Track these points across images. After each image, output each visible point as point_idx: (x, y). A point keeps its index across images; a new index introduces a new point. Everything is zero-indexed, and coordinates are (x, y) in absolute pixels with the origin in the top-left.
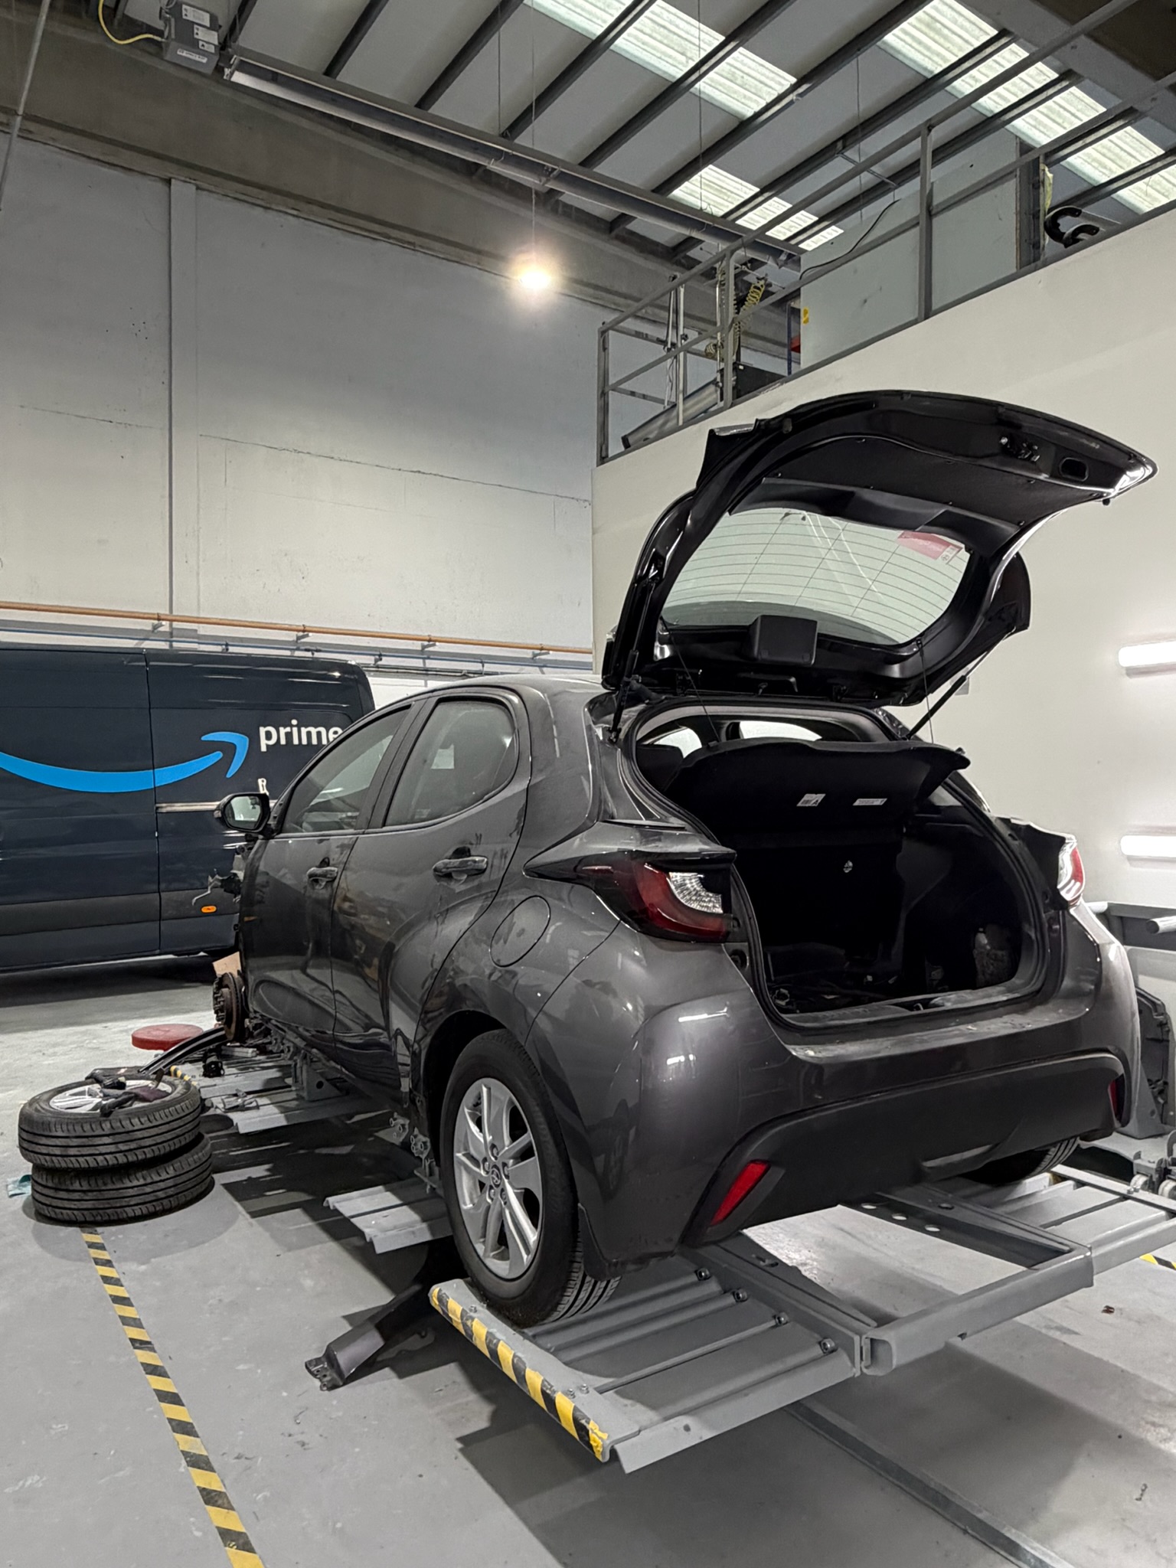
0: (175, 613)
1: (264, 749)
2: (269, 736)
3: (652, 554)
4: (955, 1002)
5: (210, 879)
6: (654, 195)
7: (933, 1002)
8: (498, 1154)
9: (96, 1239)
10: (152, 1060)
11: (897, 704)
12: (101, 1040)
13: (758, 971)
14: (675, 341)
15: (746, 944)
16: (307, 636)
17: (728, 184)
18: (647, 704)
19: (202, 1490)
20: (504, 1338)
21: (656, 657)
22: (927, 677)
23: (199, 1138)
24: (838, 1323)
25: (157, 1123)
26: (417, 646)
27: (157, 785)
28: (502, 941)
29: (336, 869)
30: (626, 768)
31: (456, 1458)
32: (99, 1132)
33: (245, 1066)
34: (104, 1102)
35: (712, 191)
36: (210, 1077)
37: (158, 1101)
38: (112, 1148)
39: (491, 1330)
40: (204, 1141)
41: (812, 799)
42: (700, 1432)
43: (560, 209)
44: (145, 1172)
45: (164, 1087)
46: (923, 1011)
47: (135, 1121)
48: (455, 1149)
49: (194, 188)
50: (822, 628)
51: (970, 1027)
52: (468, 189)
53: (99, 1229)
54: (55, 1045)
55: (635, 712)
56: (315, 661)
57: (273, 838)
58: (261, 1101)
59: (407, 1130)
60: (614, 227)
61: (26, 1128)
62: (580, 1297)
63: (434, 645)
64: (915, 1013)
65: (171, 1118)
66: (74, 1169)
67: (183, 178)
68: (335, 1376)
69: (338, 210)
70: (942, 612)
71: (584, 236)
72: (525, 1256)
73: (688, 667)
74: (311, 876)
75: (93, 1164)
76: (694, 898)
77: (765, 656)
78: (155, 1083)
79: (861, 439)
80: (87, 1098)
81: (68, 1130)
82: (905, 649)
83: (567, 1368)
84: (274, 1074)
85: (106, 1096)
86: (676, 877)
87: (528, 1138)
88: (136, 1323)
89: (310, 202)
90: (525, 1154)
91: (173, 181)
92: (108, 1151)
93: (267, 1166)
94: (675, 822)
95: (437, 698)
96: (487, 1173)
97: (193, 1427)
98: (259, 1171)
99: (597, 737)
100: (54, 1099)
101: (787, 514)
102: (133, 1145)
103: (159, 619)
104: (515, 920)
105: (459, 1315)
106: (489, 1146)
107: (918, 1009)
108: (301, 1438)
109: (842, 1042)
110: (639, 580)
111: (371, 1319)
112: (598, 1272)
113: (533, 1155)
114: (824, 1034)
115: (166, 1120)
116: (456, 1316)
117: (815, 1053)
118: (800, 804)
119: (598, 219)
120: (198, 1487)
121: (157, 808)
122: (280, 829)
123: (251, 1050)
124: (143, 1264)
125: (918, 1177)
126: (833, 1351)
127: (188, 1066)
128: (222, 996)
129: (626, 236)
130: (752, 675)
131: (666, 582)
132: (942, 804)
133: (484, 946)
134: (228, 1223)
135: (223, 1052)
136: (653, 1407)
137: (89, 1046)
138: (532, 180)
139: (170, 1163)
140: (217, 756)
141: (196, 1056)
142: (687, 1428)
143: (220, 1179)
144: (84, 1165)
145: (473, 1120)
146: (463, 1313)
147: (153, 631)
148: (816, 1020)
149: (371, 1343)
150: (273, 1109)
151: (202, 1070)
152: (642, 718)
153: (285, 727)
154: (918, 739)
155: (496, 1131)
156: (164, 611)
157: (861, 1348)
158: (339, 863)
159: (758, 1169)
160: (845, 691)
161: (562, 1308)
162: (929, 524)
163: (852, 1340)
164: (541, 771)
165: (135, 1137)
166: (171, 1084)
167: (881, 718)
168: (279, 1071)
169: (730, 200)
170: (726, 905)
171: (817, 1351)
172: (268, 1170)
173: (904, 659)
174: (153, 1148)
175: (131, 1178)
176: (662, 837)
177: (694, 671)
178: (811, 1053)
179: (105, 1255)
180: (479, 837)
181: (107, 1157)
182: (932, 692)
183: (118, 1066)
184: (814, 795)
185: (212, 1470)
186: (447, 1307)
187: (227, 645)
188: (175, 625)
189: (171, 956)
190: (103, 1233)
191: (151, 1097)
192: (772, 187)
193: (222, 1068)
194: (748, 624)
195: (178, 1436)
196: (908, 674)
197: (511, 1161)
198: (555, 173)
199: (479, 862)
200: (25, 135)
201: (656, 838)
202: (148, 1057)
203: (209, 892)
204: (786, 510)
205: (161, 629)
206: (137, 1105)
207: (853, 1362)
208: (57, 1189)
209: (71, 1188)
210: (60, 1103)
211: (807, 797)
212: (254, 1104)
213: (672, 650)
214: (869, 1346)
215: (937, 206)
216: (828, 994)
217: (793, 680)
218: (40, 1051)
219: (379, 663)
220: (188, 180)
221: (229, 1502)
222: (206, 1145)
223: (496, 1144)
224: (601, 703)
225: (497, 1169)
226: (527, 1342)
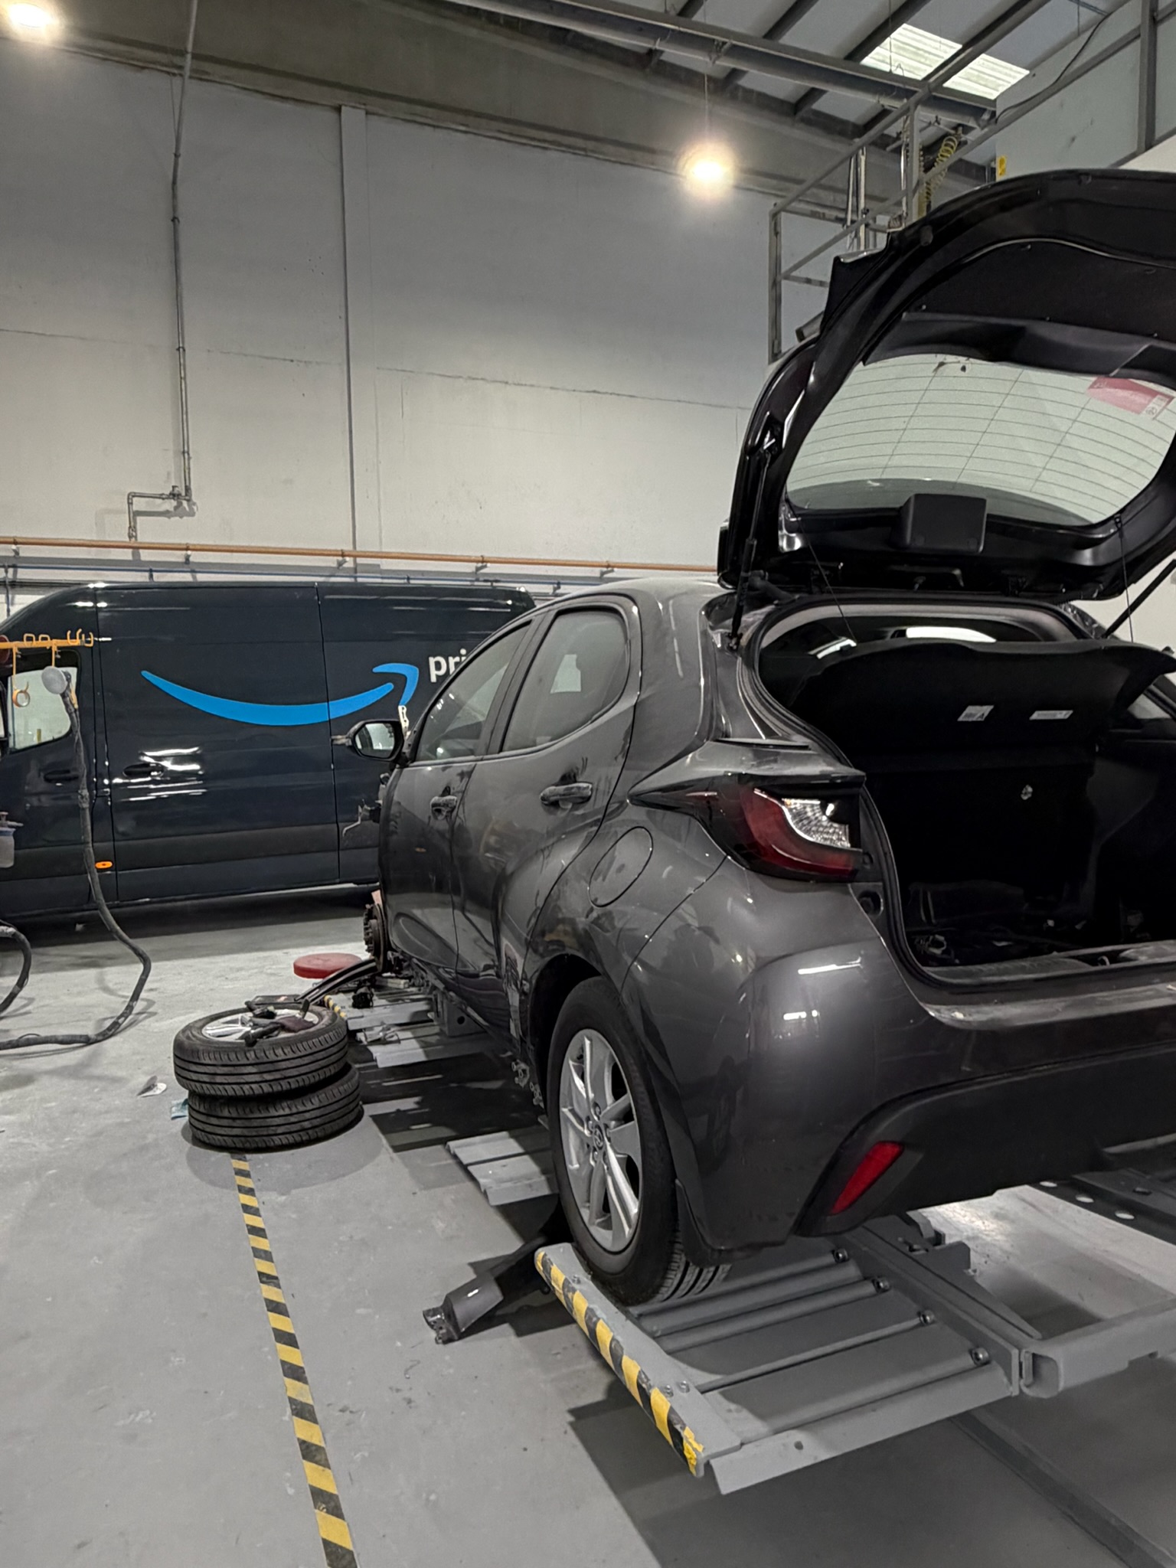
0: (358, 549)
1: (434, 679)
2: (438, 666)
3: (767, 419)
4: (1151, 956)
5: (360, 810)
6: (847, 62)
7: (1123, 954)
8: (600, 1113)
9: (243, 1165)
10: (310, 987)
11: (1089, 598)
12: (281, 966)
13: (894, 917)
14: (855, 218)
15: (880, 884)
16: (485, 567)
17: (925, 44)
18: (777, 605)
19: (302, 1443)
20: (605, 1317)
21: (782, 548)
22: (1128, 565)
23: (347, 1068)
24: (993, 1331)
25: (300, 1054)
26: (596, 572)
27: (332, 717)
28: (601, 878)
29: (455, 798)
30: (746, 680)
31: (566, 1432)
32: (245, 1061)
33: (396, 997)
34: (253, 1031)
35: (907, 55)
36: (359, 1008)
37: (302, 1032)
38: (257, 1078)
39: (591, 1306)
40: (351, 1073)
41: (976, 713)
42: (813, 1450)
43: (740, 94)
44: (289, 1103)
45: (310, 1017)
46: (1109, 965)
47: (279, 1051)
48: (561, 1105)
49: (363, 112)
50: (991, 508)
51: (1170, 987)
52: (638, 82)
53: (248, 1156)
54: (239, 970)
55: (761, 614)
56: (494, 589)
57: (408, 766)
58: (402, 1035)
59: (528, 1076)
60: (796, 109)
61: (179, 1055)
62: (687, 1279)
63: (612, 571)
64: (1100, 968)
65: (315, 1049)
66: (222, 1097)
67: (353, 104)
68: (451, 1329)
69: (507, 121)
70: (1147, 482)
71: (765, 121)
72: (627, 1229)
73: (820, 560)
74: (434, 805)
75: (239, 1093)
76: (814, 829)
77: (920, 543)
78: (302, 1013)
79: (1024, 245)
80: (239, 1026)
81: (215, 1058)
82: (1100, 529)
83: (668, 1357)
84: (422, 1006)
85: (255, 1026)
86: (791, 806)
87: (627, 1099)
88: (267, 1256)
89: (479, 115)
90: (625, 1117)
91: (343, 108)
92: (253, 1080)
93: (416, 1099)
94: (799, 740)
95: (556, 611)
96: (591, 1132)
97: (304, 1372)
98: (408, 1104)
99: (714, 644)
100: (208, 1027)
101: (941, 364)
102: (277, 1075)
103: (343, 555)
104: (616, 853)
105: (561, 1286)
106: (591, 1104)
107: (1103, 963)
108: (408, 1395)
109: (1002, 1002)
110: (750, 451)
111: (492, 1270)
112: (699, 1258)
113: (633, 1119)
114: (982, 992)
115: (309, 1051)
116: (558, 1286)
117: (964, 1015)
118: (961, 719)
119: (782, 102)
120: (298, 1439)
121: (333, 740)
122: (414, 758)
123: (403, 981)
124: (283, 1194)
125: (1099, 1164)
126: (987, 1363)
127: (341, 996)
128: (370, 927)
129: (812, 117)
130: (905, 568)
131: (785, 457)
132: (1148, 717)
133: (584, 883)
134: (372, 1156)
135: (377, 983)
136: (761, 1416)
137: (269, 971)
138: (701, 58)
139: (315, 1094)
140: (389, 687)
141: (350, 985)
142: (799, 1446)
143: (370, 1110)
144: (231, 1093)
145: (578, 1074)
146: (566, 1283)
147: (338, 568)
148: (969, 975)
149: (493, 1296)
150: (414, 1043)
151: (352, 1001)
152: (769, 622)
153: (454, 657)
154: (1116, 638)
155: (597, 1087)
156: (348, 547)
157: (1021, 1364)
158: (458, 792)
159: (890, 1150)
160: (1024, 583)
161: (665, 1292)
162: (1127, 366)
163: (1009, 1356)
164: (650, 685)
165: (280, 1067)
166: (320, 1015)
167: (1071, 616)
168: (428, 1004)
169: (928, 62)
170: (854, 838)
171: (969, 1362)
172: (417, 1103)
173: (1096, 543)
174: (298, 1078)
175: (278, 1107)
176: (779, 758)
177: (832, 565)
178: (959, 1016)
179: (248, 1183)
180: (585, 762)
181: (253, 1086)
182: (1135, 582)
183: (279, 994)
184: (978, 708)
185: (315, 1421)
186: (549, 1273)
187: (408, 579)
188: (360, 560)
189: (351, 885)
190: (250, 1160)
191: (297, 1028)
192: (975, 43)
193: (371, 1000)
194: (898, 506)
195: (288, 1381)
196: (1102, 561)
197: (613, 1123)
198: (726, 47)
199: (585, 788)
200: (199, 76)
201: (772, 758)
202: (305, 986)
203: (359, 823)
204: (940, 358)
205: (345, 565)
206: (283, 1035)
207: (1009, 1375)
208: (208, 1115)
209: (220, 1114)
210: (211, 1030)
211: (970, 710)
212: (395, 1038)
213: (804, 540)
214: (1031, 1361)
215: (1163, 10)
216: (1000, 940)
217: (957, 572)
218: (222, 976)
219: (558, 591)
220: (358, 105)
221: (327, 1460)
222: (353, 1077)
223: (598, 1102)
224: (721, 607)
225: (600, 1129)
226: (629, 1323)
